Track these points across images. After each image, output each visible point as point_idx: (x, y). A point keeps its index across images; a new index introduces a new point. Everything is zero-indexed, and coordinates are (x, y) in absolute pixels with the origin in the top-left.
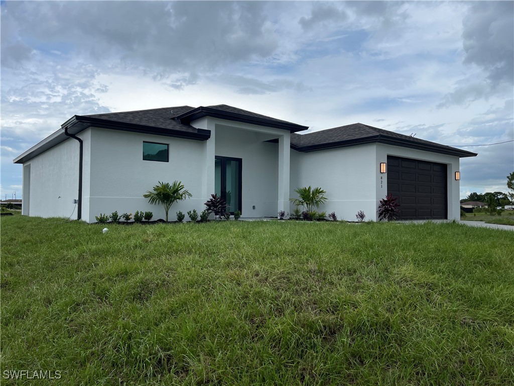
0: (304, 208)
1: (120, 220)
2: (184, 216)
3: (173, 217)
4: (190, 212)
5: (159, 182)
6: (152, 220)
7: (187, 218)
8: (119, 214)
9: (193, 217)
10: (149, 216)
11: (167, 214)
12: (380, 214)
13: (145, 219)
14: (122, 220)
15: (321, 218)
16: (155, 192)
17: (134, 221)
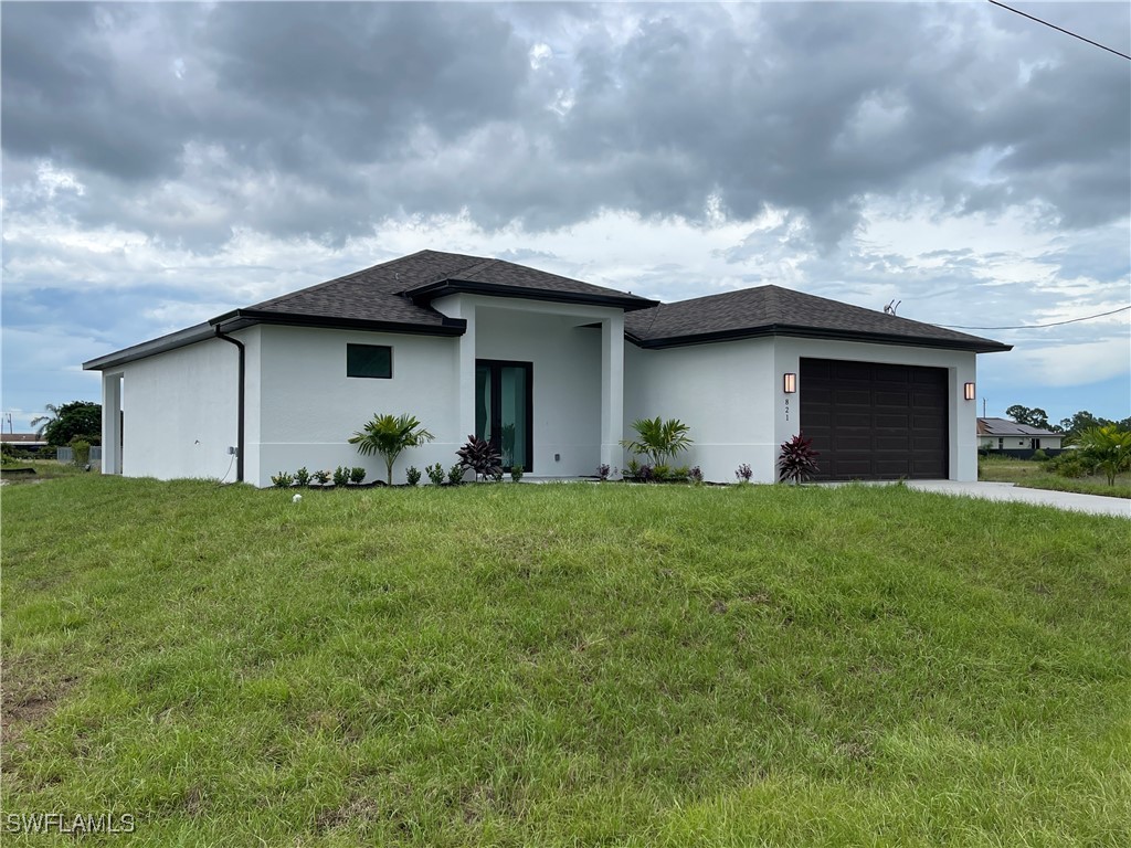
0: (648, 460)
1: (312, 483)
2: (419, 475)
3: (401, 477)
4: (431, 468)
5: (376, 417)
6: (363, 482)
7: (425, 479)
8: (311, 472)
9: (436, 478)
10: (358, 475)
11: (390, 471)
12: (784, 470)
13: (352, 481)
14: (315, 482)
15: (680, 478)
16: (369, 434)
17: (333, 483)
